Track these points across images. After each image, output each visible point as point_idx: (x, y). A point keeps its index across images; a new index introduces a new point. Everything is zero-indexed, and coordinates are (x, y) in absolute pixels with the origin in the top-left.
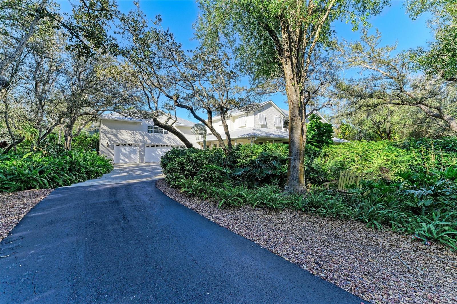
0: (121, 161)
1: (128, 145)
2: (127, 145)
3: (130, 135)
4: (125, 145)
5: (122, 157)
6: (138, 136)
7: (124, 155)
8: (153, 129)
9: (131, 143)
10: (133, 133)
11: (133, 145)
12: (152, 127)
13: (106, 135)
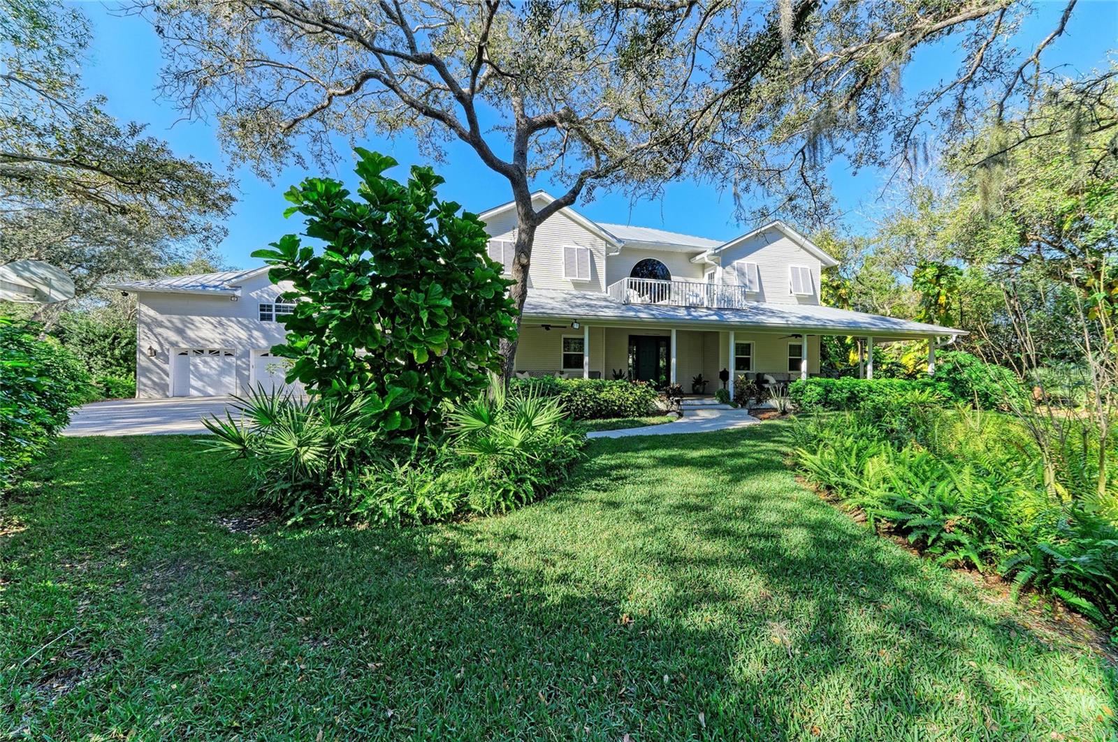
0: (193, 392)
1: (210, 352)
2: (206, 352)
3: (210, 326)
4: (202, 351)
5: (194, 382)
6: (236, 331)
7: (200, 377)
8: (274, 313)
9: (216, 346)
10: (220, 324)
11: (222, 353)
12: (271, 306)
13: (150, 330)
